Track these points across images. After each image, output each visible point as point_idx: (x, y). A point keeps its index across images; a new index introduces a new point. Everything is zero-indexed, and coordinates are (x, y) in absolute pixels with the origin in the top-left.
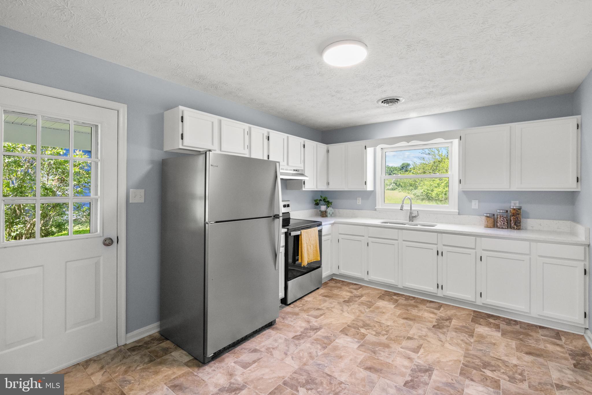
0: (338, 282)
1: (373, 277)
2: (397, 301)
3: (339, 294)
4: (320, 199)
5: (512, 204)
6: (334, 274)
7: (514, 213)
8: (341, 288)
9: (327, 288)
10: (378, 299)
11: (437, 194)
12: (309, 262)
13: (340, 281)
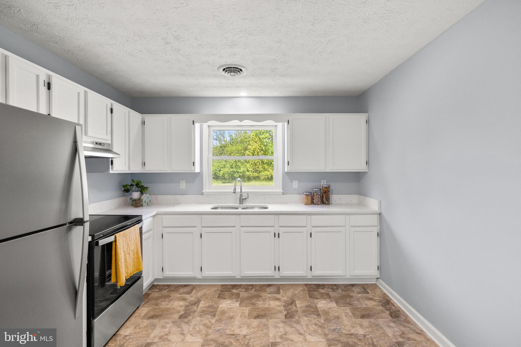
0: (163, 289)
1: (207, 273)
2: (238, 295)
3: (169, 306)
4: (131, 184)
5: (322, 183)
6: (155, 279)
7: (325, 191)
8: (168, 296)
9: (150, 302)
10: (219, 300)
11: (223, 173)
12: (127, 278)
13: (165, 285)
